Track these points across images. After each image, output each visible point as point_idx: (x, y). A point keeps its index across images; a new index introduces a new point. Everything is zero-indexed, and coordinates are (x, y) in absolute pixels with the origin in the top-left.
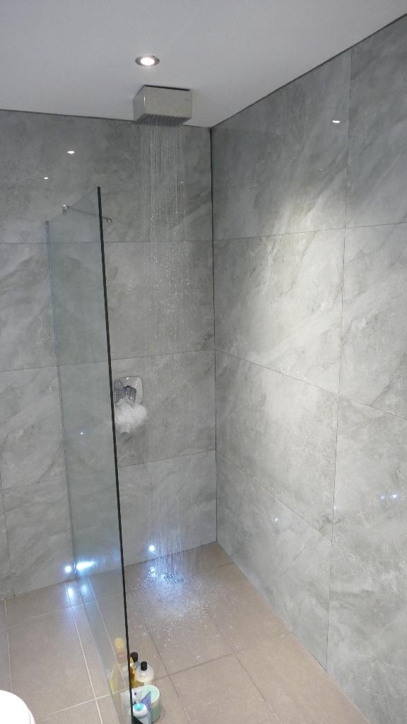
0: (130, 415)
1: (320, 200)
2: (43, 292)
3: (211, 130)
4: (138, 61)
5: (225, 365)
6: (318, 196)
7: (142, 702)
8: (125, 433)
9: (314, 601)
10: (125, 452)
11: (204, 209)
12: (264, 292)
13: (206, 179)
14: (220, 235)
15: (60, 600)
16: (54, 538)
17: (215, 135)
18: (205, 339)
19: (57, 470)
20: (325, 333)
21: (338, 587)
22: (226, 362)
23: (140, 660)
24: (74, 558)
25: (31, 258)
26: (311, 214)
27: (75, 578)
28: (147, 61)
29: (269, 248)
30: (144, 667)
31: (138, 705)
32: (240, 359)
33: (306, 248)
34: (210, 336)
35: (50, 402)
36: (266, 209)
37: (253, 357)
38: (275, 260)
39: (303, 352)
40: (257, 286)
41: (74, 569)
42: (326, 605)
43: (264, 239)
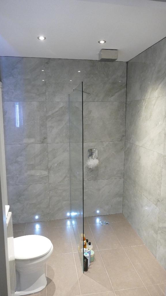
0: (92, 162)
1: (160, 86)
2: (67, 118)
3: (127, 63)
4: (99, 42)
5: (128, 147)
6: (159, 85)
7: (88, 252)
8: (90, 168)
9: (153, 232)
10: (90, 175)
11: (123, 90)
12: (141, 119)
13: (124, 80)
14: (128, 100)
15: (65, 224)
16: (65, 202)
17: (129, 64)
18: (122, 137)
19: (67, 179)
20: (160, 133)
21: (161, 225)
22: (128, 146)
23: (89, 242)
24: (71, 210)
25: (63, 107)
26: (157, 91)
27: (70, 218)
28: (102, 42)
29: (144, 103)
30: (90, 244)
31: (86, 253)
32: (133, 144)
33: (155, 103)
34: (123, 136)
35: (66, 155)
36: (143, 90)
37: (137, 143)
38: (145, 108)
39: (153, 140)
40: (140, 117)
41: (70, 215)
42: (156, 233)
43: (142, 100)
